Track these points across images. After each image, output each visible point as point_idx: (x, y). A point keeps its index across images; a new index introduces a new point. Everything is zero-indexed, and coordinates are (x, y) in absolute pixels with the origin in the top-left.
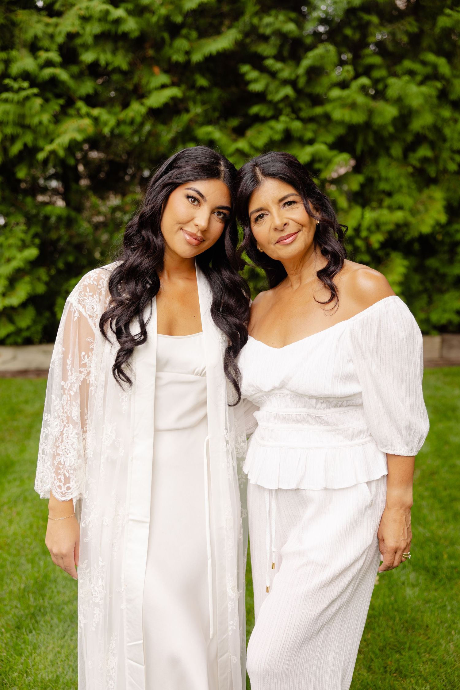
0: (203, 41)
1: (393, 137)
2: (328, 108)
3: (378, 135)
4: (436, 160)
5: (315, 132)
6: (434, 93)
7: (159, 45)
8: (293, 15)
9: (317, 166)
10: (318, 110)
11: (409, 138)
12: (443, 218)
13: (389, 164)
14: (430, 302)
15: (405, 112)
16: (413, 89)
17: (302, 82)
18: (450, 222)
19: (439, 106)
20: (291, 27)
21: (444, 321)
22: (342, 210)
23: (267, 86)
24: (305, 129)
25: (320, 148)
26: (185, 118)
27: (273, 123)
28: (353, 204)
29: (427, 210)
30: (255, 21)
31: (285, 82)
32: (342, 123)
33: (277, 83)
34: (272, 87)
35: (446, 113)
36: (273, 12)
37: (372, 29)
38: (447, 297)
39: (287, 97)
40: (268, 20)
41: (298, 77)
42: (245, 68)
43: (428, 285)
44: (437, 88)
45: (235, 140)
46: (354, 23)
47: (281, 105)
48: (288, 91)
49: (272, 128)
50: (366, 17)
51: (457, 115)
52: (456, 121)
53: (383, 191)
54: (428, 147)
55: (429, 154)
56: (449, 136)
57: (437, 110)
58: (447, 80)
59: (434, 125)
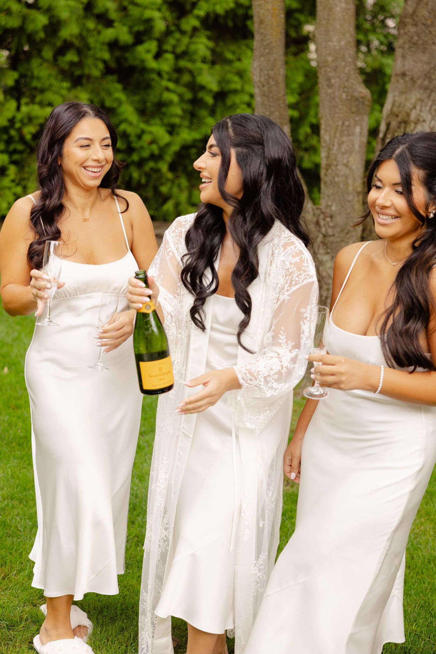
1: (44, 42)
3: (31, 39)
4: (81, 63)
6: (80, 6)
11: (59, 44)
13: (41, 65)
15: (55, 20)
19: (85, 17)
28: (8, 97)
35: (91, 24)
51: (100, 27)
52: (99, 32)
53: (35, 88)
54: (75, 53)
55: (76, 59)
56: (93, 45)
57: (83, 21)
59: (80, 35)
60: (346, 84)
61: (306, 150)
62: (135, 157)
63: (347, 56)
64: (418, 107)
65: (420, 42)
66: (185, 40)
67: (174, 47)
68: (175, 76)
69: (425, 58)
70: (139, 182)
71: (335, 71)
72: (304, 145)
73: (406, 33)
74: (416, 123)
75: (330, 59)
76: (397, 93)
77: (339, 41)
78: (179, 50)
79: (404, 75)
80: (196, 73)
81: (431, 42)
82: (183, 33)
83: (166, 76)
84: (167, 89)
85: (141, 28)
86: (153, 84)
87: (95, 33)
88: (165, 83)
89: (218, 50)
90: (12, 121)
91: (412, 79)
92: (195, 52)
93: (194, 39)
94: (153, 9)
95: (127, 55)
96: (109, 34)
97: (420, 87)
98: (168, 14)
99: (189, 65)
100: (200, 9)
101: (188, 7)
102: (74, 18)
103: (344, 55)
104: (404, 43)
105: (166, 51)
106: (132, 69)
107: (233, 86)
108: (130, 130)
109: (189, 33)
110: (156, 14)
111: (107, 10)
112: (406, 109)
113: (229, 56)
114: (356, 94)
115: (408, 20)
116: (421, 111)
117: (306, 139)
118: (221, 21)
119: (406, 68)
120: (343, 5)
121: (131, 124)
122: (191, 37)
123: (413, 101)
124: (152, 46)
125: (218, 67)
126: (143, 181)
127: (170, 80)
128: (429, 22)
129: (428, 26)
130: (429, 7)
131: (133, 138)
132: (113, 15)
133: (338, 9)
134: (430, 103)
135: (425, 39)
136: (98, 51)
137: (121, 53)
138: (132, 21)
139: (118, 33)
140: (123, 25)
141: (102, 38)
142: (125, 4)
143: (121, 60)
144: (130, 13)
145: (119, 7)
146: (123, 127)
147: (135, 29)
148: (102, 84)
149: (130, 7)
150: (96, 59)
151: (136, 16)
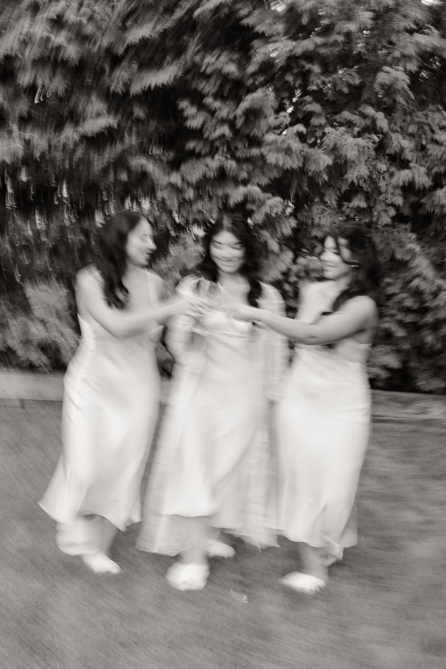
0: (143, 74)
1: (327, 185)
2: (264, 150)
3: (312, 182)
4: (369, 210)
5: (249, 173)
6: (372, 146)
7: (99, 74)
8: (236, 56)
9: (249, 206)
10: (255, 152)
11: (345, 188)
15: (341, 161)
16: (350, 140)
17: (239, 123)
19: (377, 158)
20: (231, 69)
22: (273, 252)
23: (204, 123)
24: (240, 169)
25: (254, 189)
26: (119, 148)
27: (208, 160)
28: (284, 247)
30: (198, 58)
31: (223, 121)
32: (276, 166)
33: (214, 121)
34: (210, 125)
35: (383, 166)
36: (216, 52)
37: (312, 78)
39: (223, 136)
40: (210, 59)
41: (235, 117)
42: (184, 104)
44: (374, 142)
45: (169, 174)
46: (295, 71)
47: (217, 144)
48: (225, 130)
49: (207, 166)
50: (308, 66)
51: (393, 169)
52: (392, 175)
53: (316, 237)
54: (363, 198)
55: (363, 204)
56: (383, 189)
57: (374, 163)
58: (385, 135)
59: (370, 177)
62: (429, 318)
87: (387, 176)
90: (286, 274)
95: (423, 200)
96: (403, 176)
108: (424, 286)
111: (402, 150)
121: (425, 279)
131: (427, 297)
132: (409, 155)
136: (389, 196)
137: (416, 199)
138: (432, 161)
139: (414, 175)
140: (421, 165)
141: (394, 180)
142: (424, 143)
143: (416, 207)
144: (430, 152)
145: (417, 146)
146: (416, 283)
147: (435, 170)
148: (393, 233)
149: (429, 146)
150: (388, 205)
151: (436, 156)
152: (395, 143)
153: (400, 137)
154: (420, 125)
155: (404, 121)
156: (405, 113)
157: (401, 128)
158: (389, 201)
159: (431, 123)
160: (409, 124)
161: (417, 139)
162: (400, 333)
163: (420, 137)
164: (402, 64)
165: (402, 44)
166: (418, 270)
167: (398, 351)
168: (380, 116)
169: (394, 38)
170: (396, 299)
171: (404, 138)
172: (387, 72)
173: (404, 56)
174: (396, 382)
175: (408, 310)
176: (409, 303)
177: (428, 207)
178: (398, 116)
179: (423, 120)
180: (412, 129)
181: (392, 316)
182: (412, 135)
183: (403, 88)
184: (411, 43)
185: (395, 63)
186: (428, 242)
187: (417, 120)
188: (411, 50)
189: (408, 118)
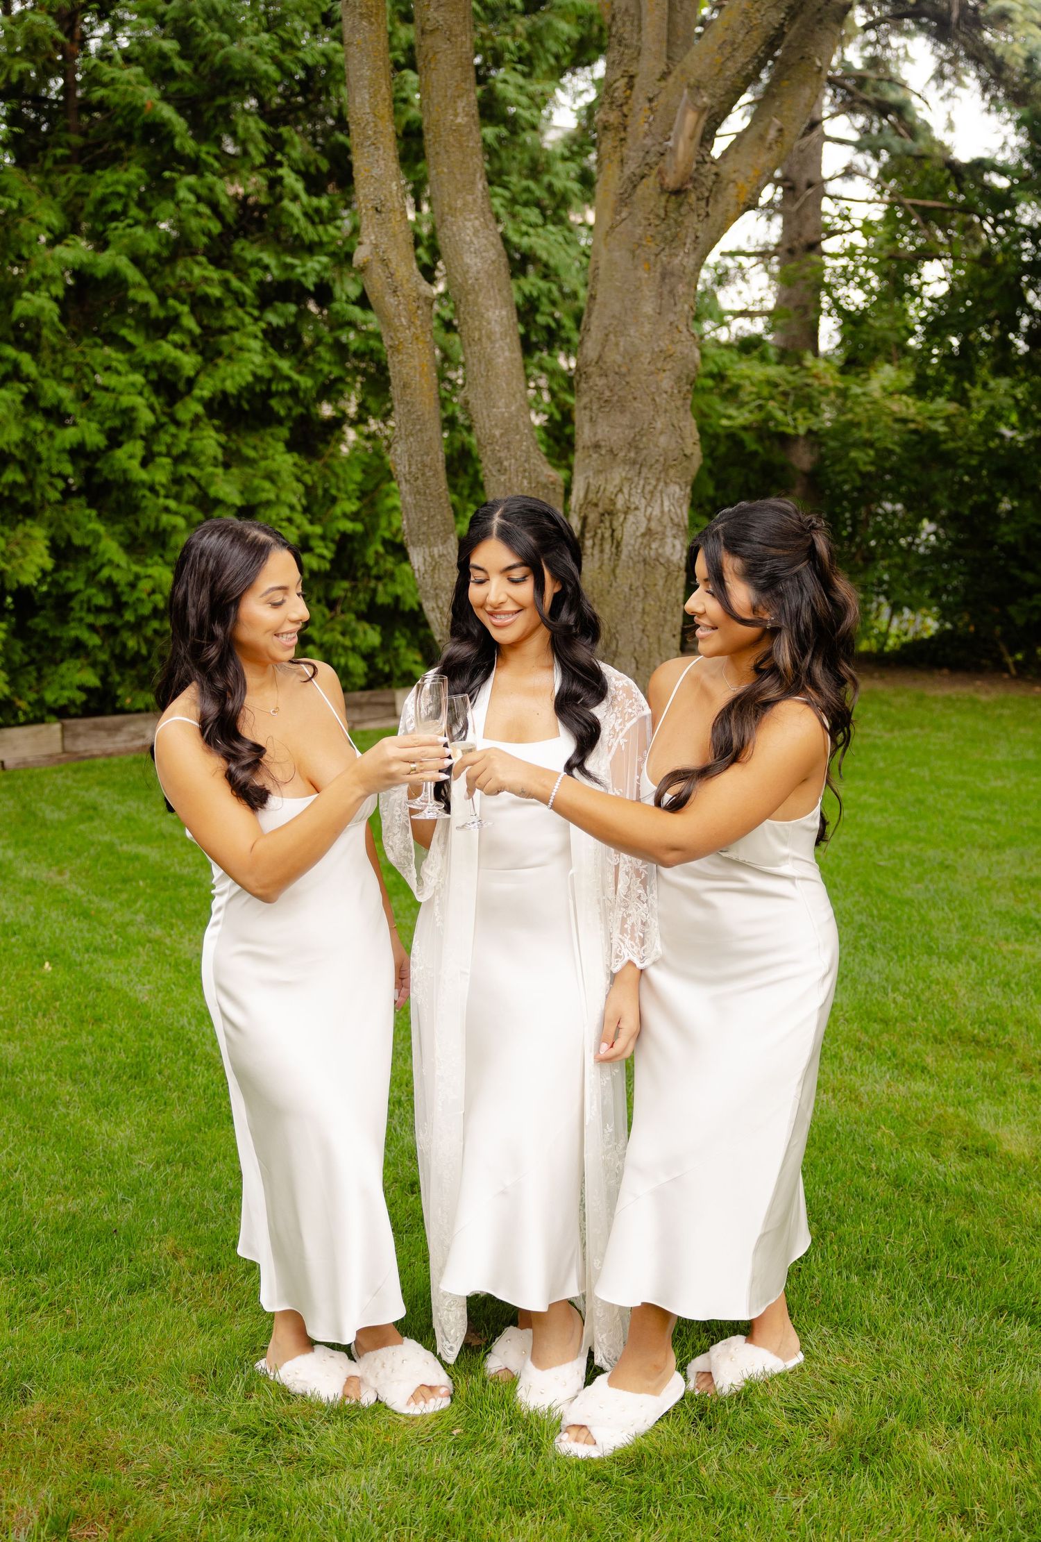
4: (30, 485)
6: (19, 398)
12: (49, 564)
14: (40, 678)
18: (57, 569)
19: (27, 415)
21: (63, 702)
29: (25, 554)
35: (38, 424)
38: (63, 668)
43: (34, 653)
44: (21, 393)
51: (51, 427)
52: (51, 435)
54: (18, 469)
55: (20, 478)
56: (44, 454)
57: (25, 421)
58: (34, 382)
59: (23, 441)
60: (527, 466)
61: (378, 578)
62: (129, 616)
63: (522, 427)
64: (626, 490)
65: (615, 398)
66: (185, 435)
67: (169, 447)
68: (175, 489)
69: (625, 420)
70: (138, 653)
71: (508, 448)
72: (374, 572)
73: (591, 388)
74: (626, 513)
75: (497, 433)
76: (591, 473)
77: (507, 406)
78: (175, 452)
79: (597, 446)
80: (203, 483)
81: (630, 397)
82: (178, 424)
83: (162, 492)
84: (167, 510)
85: (117, 423)
86: (144, 503)
87: (45, 437)
88: (162, 501)
89: (232, 445)
91: (611, 451)
92: (202, 452)
93: (196, 433)
94: (129, 394)
95: (99, 465)
96: (69, 436)
97: (624, 462)
98: (153, 399)
99: (194, 471)
100: (202, 389)
101: (182, 386)
102: (11, 417)
103: (517, 426)
104: (591, 401)
105: (160, 454)
106: (107, 486)
107: (264, 496)
108: (117, 576)
109: (189, 425)
110: (139, 401)
111: (60, 401)
112: (608, 494)
113: (251, 453)
114: (543, 479)
115: (591, 369)
116: (630, 495)
117: (377, 563)
118: (232, 402)
119: (599, 437)
120: (507, 354)
121: (118, 566)
122: (191, 430)
123: (617, 481)
124: (137, 448)
125: (234, 470)
126: (144, 651)
127: (167, 497)
128: (624, 370)
129: (625, 375)
130: (622, 349)
131: (122, 587)
132: (71, 408)
133: (501, 360)
134: (642, 482)
135: (621, 393)
136: (54, 464)
137: (88, 464)
138: (102, 413)
139: (83, 432)
140: (89, 420)
141: (57, 443)
142: (87, 389)
143: (89, 473)
144: (97, 401)
145: (77, 394)
146: (106, 572)
147: (108, 424)
148: (63, 512)
149: (94, 394)
150: (52, 475)
151: (107, 406)
152: (50, 394)
153: (54, 384)
154: (78, 367)
155: (54, 361)
156: (54, 351)
157: (54, 371)
158: (55, 471)
159: (92, 363)
160: (62, 366)
161: (75, 384)
162: (94, 640)
163: (79, 381)
164: (43, 287)
165: (40, 259)
166: (107, 556)
167: (94, 665)
168: (25, 359)
169: (25, 252)
170: (83, 597)
171: (59, 384)
172: (28, 300)
173: (44, 276)
174: (93, 705)
175: (99, 610)
176: (100, 600)
177: (105, 473)
178: (45, 355)
179: (80, 359)
180: (68, 372)
181: (81, 620)
182: (69, 381)
183: (52, 319)
184: (52, 259)
185: (34, 286)
186: (108, 519)
187: (73, 360)
188: (53, 269)
189: (59, 357)
